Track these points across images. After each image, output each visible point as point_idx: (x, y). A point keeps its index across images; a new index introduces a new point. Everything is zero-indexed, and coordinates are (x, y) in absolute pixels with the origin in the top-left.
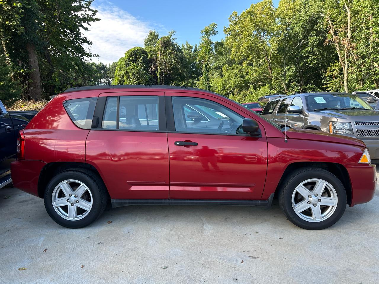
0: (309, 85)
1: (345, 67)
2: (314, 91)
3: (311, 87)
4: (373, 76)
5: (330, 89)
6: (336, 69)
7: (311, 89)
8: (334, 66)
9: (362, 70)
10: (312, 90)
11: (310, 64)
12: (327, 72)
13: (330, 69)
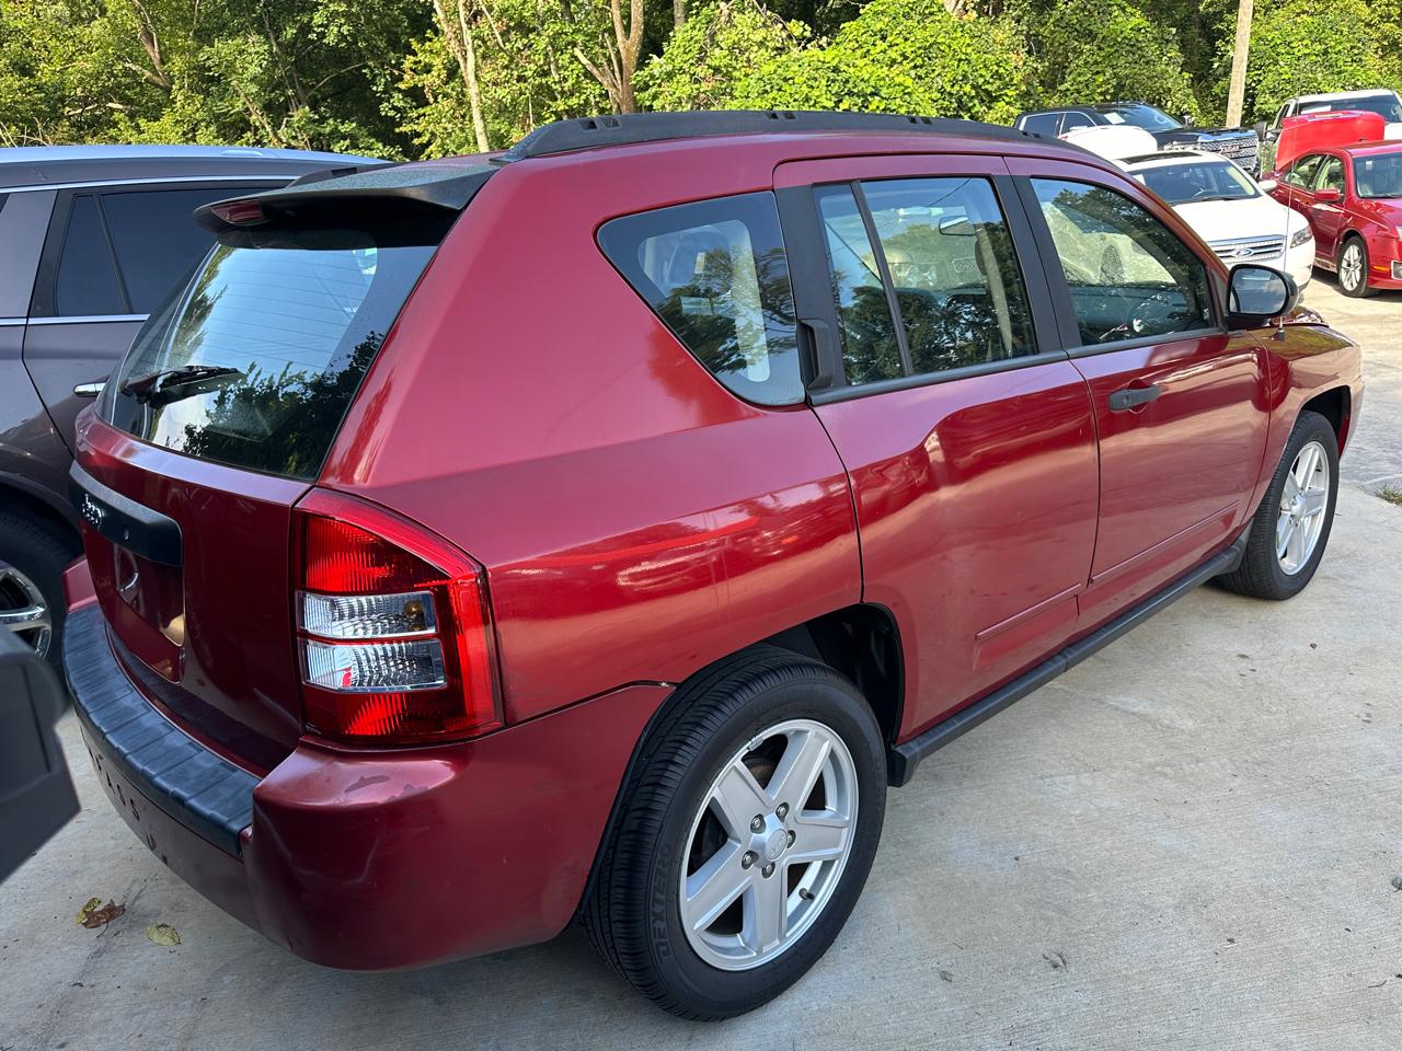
0: (335, 120)
1: (465, 60)
2: (354, 146)
3: (343, 129)
4: (559, 97)
5: (424, 139)
6: (437, 62)
7: (345, 139)
8: (424, 51)
9: (526, 73)
10: (348, 142)
11: (322, 35)
12: (404, 72)
13: (415, 63)
